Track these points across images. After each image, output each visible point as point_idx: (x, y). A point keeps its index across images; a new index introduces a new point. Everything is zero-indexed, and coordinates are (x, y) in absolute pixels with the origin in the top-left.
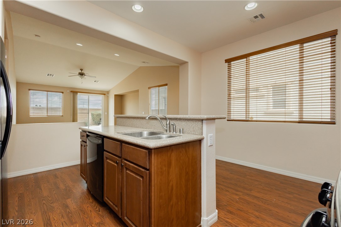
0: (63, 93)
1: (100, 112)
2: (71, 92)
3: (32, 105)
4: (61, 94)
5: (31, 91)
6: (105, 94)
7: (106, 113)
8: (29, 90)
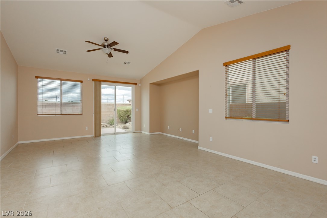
0: (81, 82)
1: (130, 108)
2: (93, 80)
3: (40, 100)
4: (80, 83)
5: (40, 79)
6: (136, 84)
7: (137, 110)
8: (37, 77)
